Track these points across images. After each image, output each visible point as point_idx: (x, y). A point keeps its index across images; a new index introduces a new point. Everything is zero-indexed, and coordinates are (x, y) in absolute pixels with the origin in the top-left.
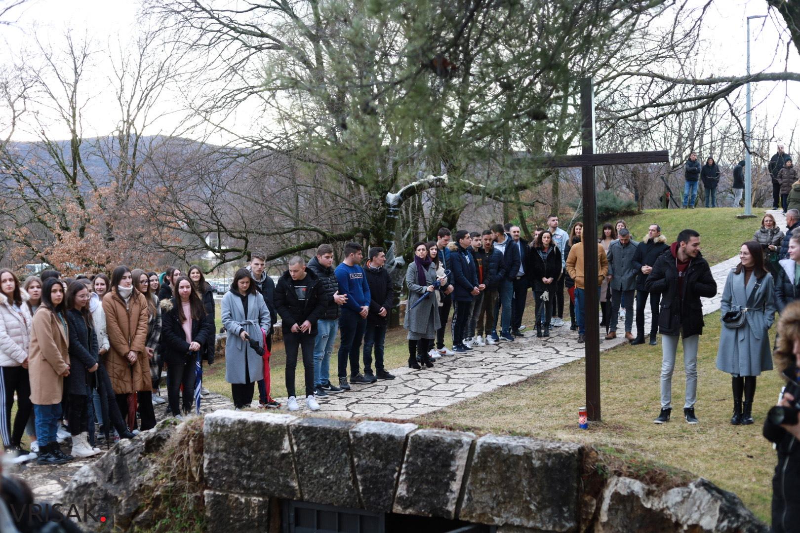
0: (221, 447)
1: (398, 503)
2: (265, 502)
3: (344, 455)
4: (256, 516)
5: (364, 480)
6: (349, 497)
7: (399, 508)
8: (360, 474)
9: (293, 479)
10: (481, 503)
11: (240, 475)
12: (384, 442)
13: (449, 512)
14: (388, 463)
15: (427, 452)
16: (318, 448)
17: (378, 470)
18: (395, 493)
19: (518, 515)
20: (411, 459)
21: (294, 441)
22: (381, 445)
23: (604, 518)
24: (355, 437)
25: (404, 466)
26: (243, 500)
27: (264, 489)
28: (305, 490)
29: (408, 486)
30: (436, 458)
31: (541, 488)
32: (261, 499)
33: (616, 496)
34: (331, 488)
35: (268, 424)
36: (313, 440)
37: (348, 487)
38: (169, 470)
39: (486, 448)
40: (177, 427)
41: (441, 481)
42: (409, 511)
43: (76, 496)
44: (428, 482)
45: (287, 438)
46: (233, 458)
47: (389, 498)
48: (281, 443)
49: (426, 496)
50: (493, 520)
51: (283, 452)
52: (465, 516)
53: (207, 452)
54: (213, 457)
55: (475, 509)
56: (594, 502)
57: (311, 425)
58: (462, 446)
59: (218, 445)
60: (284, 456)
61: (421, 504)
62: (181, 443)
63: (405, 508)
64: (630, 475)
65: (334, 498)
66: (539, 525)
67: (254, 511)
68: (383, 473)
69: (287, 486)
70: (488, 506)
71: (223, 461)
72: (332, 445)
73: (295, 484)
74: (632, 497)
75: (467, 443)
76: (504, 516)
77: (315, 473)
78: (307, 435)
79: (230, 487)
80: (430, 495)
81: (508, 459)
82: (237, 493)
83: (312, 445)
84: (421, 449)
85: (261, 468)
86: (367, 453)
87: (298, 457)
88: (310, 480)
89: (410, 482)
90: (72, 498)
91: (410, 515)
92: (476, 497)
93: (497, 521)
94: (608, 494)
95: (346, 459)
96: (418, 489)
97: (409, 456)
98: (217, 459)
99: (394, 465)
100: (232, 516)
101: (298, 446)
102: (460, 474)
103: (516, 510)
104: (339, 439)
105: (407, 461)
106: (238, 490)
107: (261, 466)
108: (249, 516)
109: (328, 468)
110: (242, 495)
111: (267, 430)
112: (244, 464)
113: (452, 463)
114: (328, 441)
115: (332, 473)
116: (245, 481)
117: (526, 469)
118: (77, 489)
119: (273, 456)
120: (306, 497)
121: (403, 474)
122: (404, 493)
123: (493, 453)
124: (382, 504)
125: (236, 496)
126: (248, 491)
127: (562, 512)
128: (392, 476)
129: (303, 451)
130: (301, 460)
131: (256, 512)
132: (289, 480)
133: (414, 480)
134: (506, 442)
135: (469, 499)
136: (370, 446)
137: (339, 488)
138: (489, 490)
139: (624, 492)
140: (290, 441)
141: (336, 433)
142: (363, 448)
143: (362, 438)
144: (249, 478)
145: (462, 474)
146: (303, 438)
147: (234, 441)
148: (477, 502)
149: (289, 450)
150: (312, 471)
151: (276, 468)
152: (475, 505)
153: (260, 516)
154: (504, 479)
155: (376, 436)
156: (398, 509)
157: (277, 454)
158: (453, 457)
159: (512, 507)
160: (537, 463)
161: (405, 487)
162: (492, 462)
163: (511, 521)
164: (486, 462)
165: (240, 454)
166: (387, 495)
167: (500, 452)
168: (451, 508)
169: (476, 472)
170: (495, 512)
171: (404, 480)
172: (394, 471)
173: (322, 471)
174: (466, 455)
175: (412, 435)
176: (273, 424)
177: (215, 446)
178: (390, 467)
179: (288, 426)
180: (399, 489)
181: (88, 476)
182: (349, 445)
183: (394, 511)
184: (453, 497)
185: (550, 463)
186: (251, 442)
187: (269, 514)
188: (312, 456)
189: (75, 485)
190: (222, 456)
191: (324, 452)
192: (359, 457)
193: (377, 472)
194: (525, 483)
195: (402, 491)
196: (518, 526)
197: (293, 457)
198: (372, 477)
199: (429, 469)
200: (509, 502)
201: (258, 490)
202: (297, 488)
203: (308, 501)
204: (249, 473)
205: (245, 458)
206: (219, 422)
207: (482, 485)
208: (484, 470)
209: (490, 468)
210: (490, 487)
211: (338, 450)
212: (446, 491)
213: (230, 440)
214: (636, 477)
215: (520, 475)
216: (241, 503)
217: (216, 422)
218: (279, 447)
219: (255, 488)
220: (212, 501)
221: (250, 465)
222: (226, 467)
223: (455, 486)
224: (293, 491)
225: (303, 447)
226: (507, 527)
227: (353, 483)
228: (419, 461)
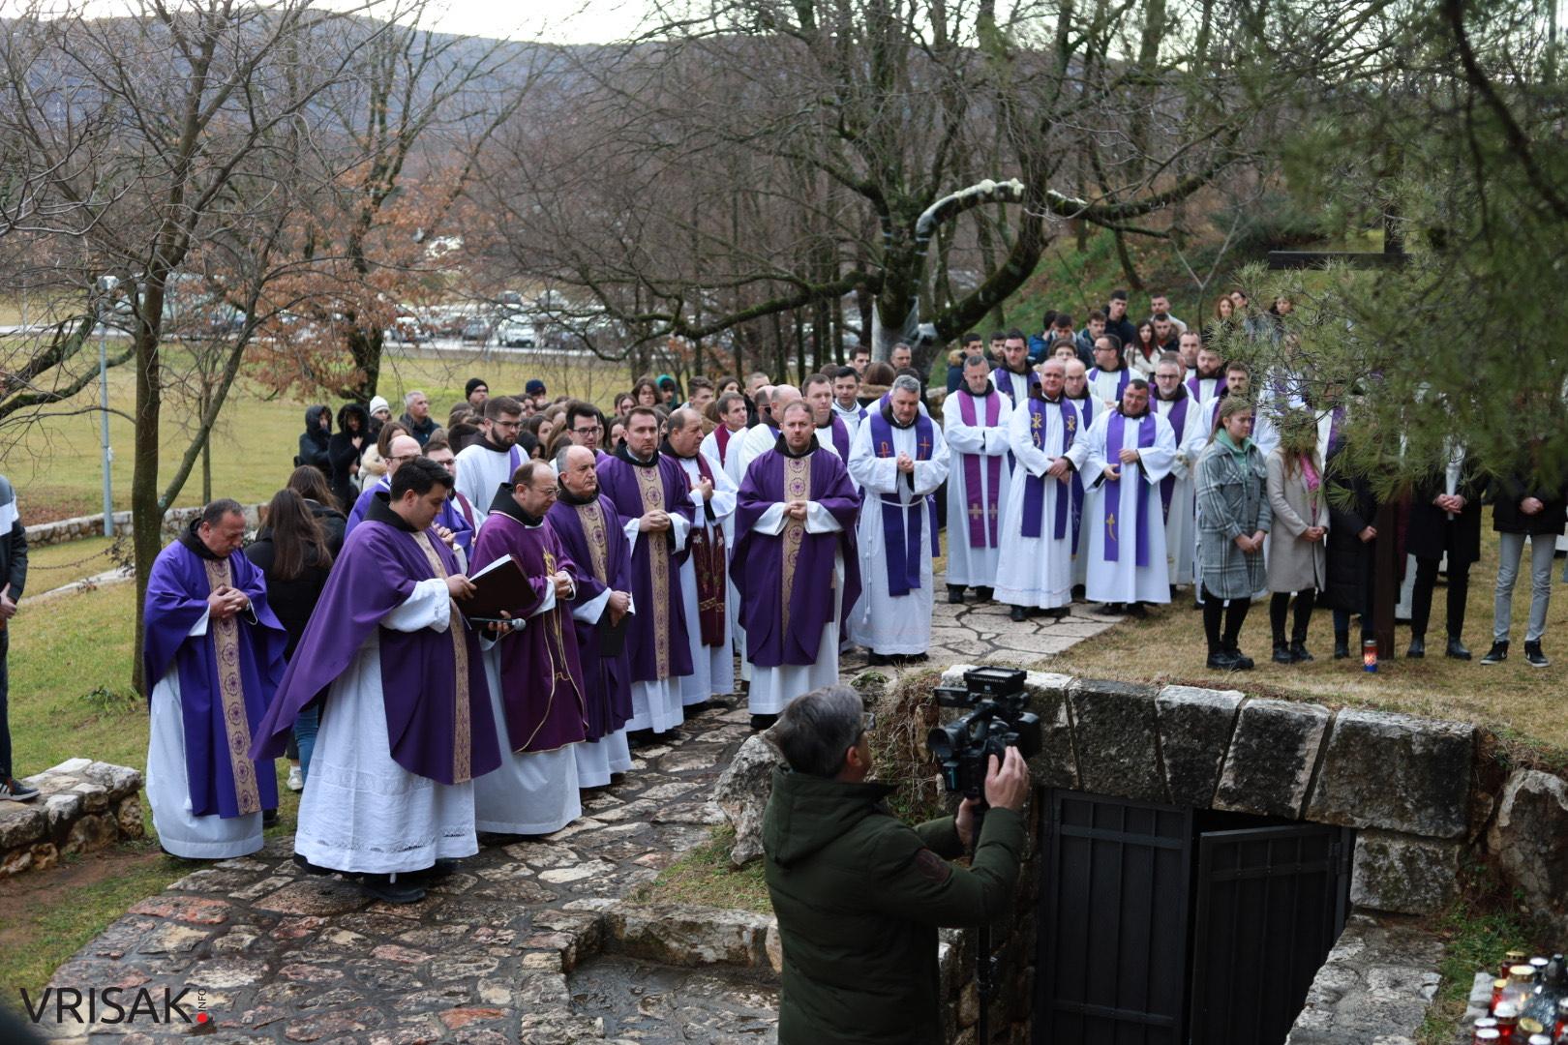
1: (1221, 796)
3: (1147, 732)
5: (1173, 766)
6: (1150, 788)
7: (1222, 803)
8: (1168, 757)
9: (1069, 761)
10: (1338, 799)
12: (1205, 716)
13: (1293, 810)
14: (1209, 743)
15: (1265, 731)
16: (1109, 721)
17: (1194, 753)
18: (1217, 783)
19: (1389, 816)
20: (1242, 740)
21: (1074, 711)
22: (1200, 720)
23: (1504, 821)
24: (1163, 709)
25: (1232, 748)
28: (1087, 777)
29: (1236, 775)
30: (1277, 740)
31: (1422, 781)
33: (1523, 795)
34: (1125, 775)
35: (1036, 688)
36: (1102, 711)
37: (1152, 775)
38: (884, 746)
39: (1348, 728)
40: (886, 685)
41: (1283, 769)
42: (1237, 808)
44: (1265, 771)
45: (1063, 707)
47: (1208, 791)
48: (1055, 714)
49: (1261, 788)
50: (1353, 822)
51: (1058, 725)
52: (1314, 816)
55: (1329, 806)
56: (1491, 801)
57: (1100, 690)
58: (1315, 725)
60: (1059, 731)
61: (1253, 798)
62: (901, 708)
63: (1230, 804)
64: (1543, 768)
65: (1129, 789)
66: (1416, 829)
68: (1201, 757)
69: (1062, 771)
70: (1347, 802)
72: (1130, 719)
73: (1073, 769)
74: (1546, 796)
75: (1323, 720)
76: (1369, 815)
77: (1103, 754)
78: (1093, 704)
80: (1267, 787)
81: (1378, 743)
83: (1100, 717)
84: (1257, 727)
86: (1180, 730)
87: (1080, 733)
88: (1094, 764)
89: (1240, 769)
91: (1237, 813)
92: (1331, 792)
93: (1358, 821)
94: (1511, 791)
95: (1149, 737)
96: (1250, 780)
97: (1239, 736)
99: (1217, 747)
101: (1080, 718)
102: (1310, 761)
103: (1386, 808)
104: (1141, 711)
105: (1236, 743)
109: (1122, 748)
111: (1036, 695)
113: (1301, 746)
114: (1124, 713)
115: (1128, 755)
117: (1402, 756)
118: (749, 770)
119: (1043, 731)
120: (1088, 786)
121: (1230, 759)
122: (1230, 784)
123: (1357, 734)
124: (1198, 797)
127: (1448, 812)
128: (1215, 762)
129: (1087, 725)
130: (1083, 738)
132: (1064, 763)
133: (1245, 767)
134: (1375, 721)
135: (1321, 794)
136: (1184, 721)
137: (1137, 776)
138: (1350, 783)
139: (1534, 789)
140: (1069, 711)
141: (1138, 702)
142: (1175, 724)
143: (1173, 710)
145: (1313, 760)
146: (1088, 707)
148: (1333, 797)
149: (1066, 722)
150: (1099, 752)
151: (1046, 746)
152: (1330, 802)
154: (1371, 769)
155: (1194, 708)
156: (1220, 804)
157: (1049, 729)
158: (1302, 739)
159: (1381, 805)
160: (1417, 749)
161: (1232, 776)
162: (1356, 747)
163: (1376, 823)
164: (1347, 746)
166: (1205, 786)
167: (1368, 733)
168: (1296, 804)
169: (1333, 757)
170: (1357, 811)
171: (1231, 768)
172: (1218, 755)
173: (1113, 751)
174: (1319, 737)
175: (1244, 708)
176: (1044, 687)
178: (1211, 749)
179: (1066, 691)
180: (1223, 778)
181: (760, 753)
182: (1154, 718)
183: (1214, 806)
184: (1299, 791)
185: (1435, 750)
187: (1031, 808)
188: (1100, 732)
189: (746, 766)
191: (1118, 727)
192: (1168, 736)
193: (1193, 756)
194: (1400, 774)
195: (1227, 780)
196: (1386, 830)
197: (1072, 732)
198: (1185, 762)
199: (1268, 754)
200: (1377, 799)
202: (1076, 774)
203: (1090, 792)
207: (1341, 776)
208: (1344, 757)
209: (1353, 753)
210: (1352, 778)
211: (1138, 726)
212: (1291, 782)
214: (1552, 771)
215: (1393, 764)
218: (1052, 718)
223: (1303, 777)
224: (1069, 777)
225: (1086, 720)
226: (1372, 830)
227: (1158, 769)
228: (1254, 743)
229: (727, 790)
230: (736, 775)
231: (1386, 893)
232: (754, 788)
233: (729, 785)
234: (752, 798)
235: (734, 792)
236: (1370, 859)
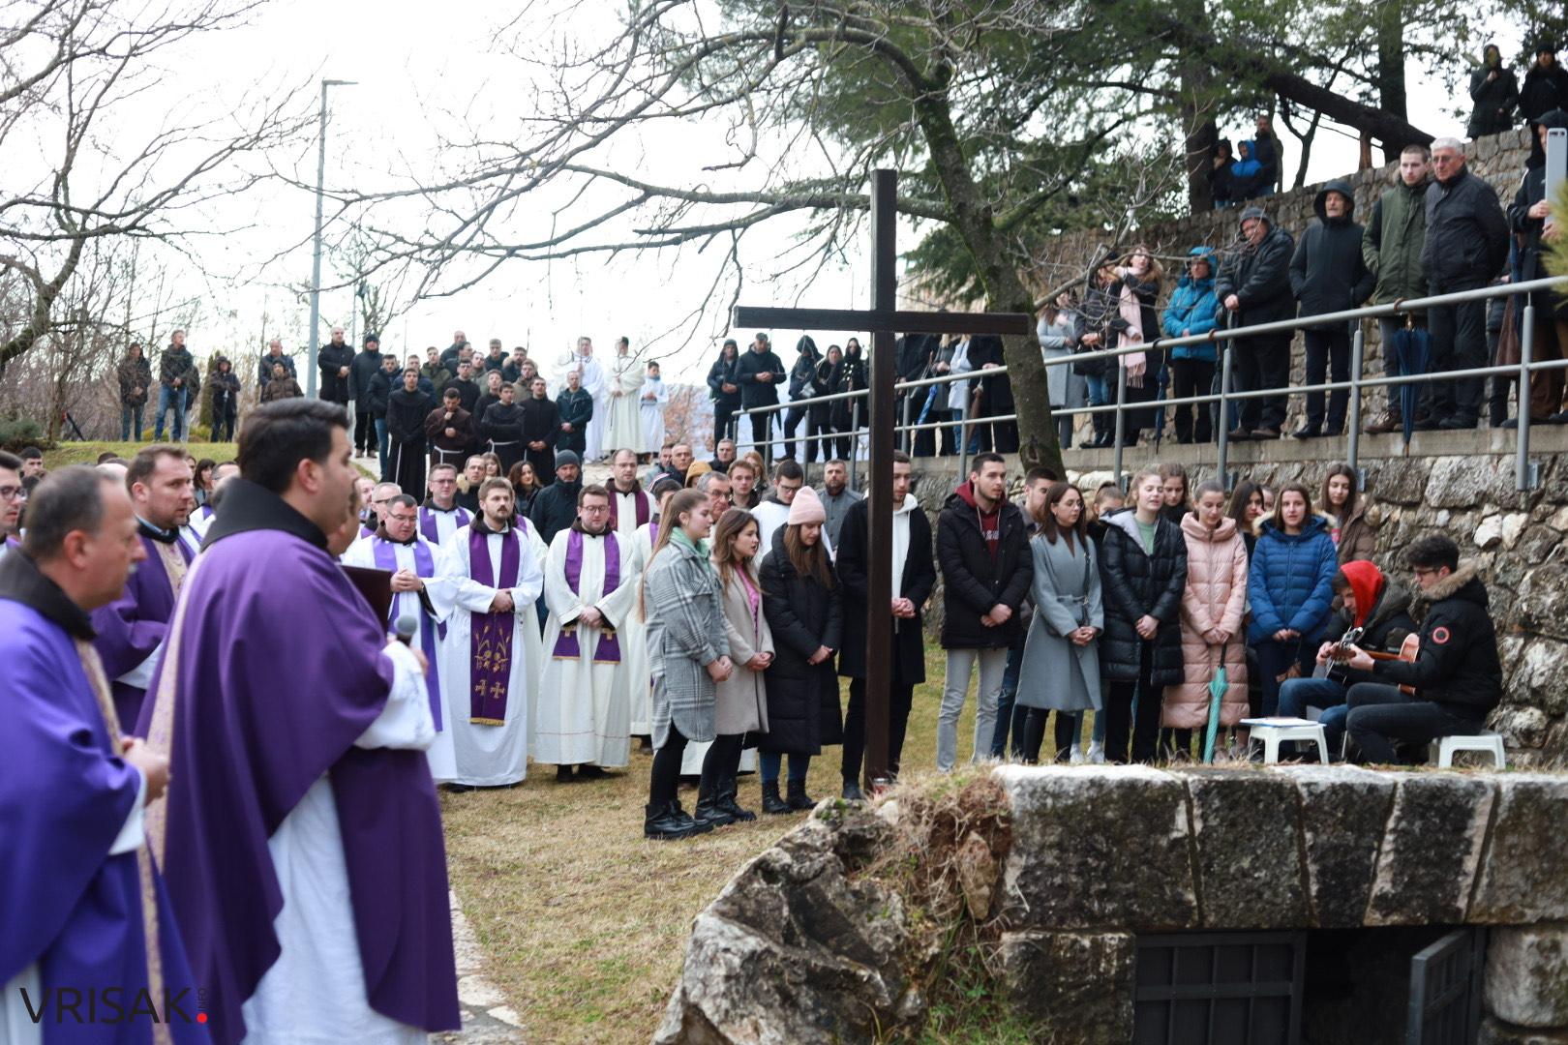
0: (1052, 839)
1: (1375, 906)
2: (1130, 941)
3: (1289, 829)
4: (1113, 972)
5: (1321, 873)
6: (1292, 908)
7: (1378, 916)
8: (1314, 861)
9: (1186, 887)
10: (1508, 887)
11: (1086, 893)
12: (1361, 797)
13: (1459, 910)
14: (1361, 834)
15: (1430, 808)
16: (1241, 820)
17: (1348, 850)
18: (1370, 889)
19: (1562, 900)
20: (1403, 824)
21: (1197, 811)
22: (1354, 803)
24: (1311, 794)
25: (1389, 837)
26: (1086, 943)
27: (1133, 913)
28: (1210, 905)
29: (1395, 875)
30: (1443, 819)
32: (1123, 936)
34: (1260, 895)
35: (1147, 783)
36: (1234, 806)
37: (1292, 889)
39: (1521, 792)
41: (1449, 857)
42: (1395, 918)
43: (746, 984)
44: (1427, 863)
45: (1182, 807)
46: (1073, 859)
47: (1359, 901)
48: (1172, 819)
49: (1423, 888)
50: (1522, 915)
51: (1175, 835)
52: (1480, 915)
53: (1019, 852)
54: (1033, 861)
55: (1498, 900)
57: (1229, 777)
58: (1484, 793)
59: (1043, 835)
60: (1175, 843)
61: (1415, 903)
63: (1385, 916)
65: (1264, 914)
67: (1109, 962)
68: (1354, 855)
69: (1179, 901)
70: (1518, 891)
71: (1051, 868)
72: (1269, 813)
73: (1191, 897)
75: (1490, 787)
77: (1232, 869)
78: (1223, 798)
79: (1062, 920)
80: (1432, 885)
81: (1552, 806)
82: (1073, 930)
83: (1232, 816)
84: (1420, 805)
85: (1130, 873)
86: (1330, 822)
87: (1203, 843)
88: (1221, 885)
89: (1400, 866)
90: (741, 990)
91: (1393, 927)
92: (1500, 879)
93: (1529, 914)
95: (1291, 838)
96: (1412, 878)
97: (1399, 819)
98: (1040, 864)
99: (1369, 839)
100: (1062, 979)
101: (1205, 821)
102: (1478, 841)
103: (1559, 892)
104: (1281, 799)
105: (1394, 831)
106: (1077, 923)
107: (1132, 866)
108: (1099, 974)
109: (1257, 857)
110: (1081, 932)
111: (1147, 794)
112: (1095, 869)
113: (1468, 823)
114: (1261, 806)
115: (1266, 865)
116: (1096, 905)
118: (742, 967)
119: (1157, 846)
120: (1212, 919)
121: (1388, 853)
122: (1388, 887)
123: (1529, 799)
124: (1348, 912)
125: (1072, 936)
126: (1098, 923)
128: (1369, 858)
129: (1214, 829)
130: (1208, 849)
131: (1115, 963)
132: (1180, 890)
133: (1406, 860)
134: (1547, 779)
135: (1490, 885)
136: (1335, 808)
137: (1275, 894)
138: (1520, 865)
140: (1189, 812)
141: (1278, 787)
142: (1325, 813)
143: (1323, 792)
144: (1102, 895)
145: (1482, 841)
146: (1217, 803)
147: (1080, 823)
148: (1503, 887)
149: (1186, 829)
150: (1228, 867)
151: (1159, 869)
152: (1499, 893)
153: (1123, 970)
154: (1544, 842)
155: (1347, 788)
156: (1373, 918)
157: (1164, 842)
158: (1470, 814)
159: (1553, 888)
161: (1389, 876)
162: (1529, 813)
163: (1547, 914)
164: (1519, 816)
165: (1091, 850)
166: (1358, 894)
167: (1541, 797)
168: (1462, 903)
169: (1502, 834)
170: (1529, 900)
171: (1390, 866)
172: (1371, 849)
173: (1246, 863)
174: (1488, 808)
176: (1158, 781)
177: (1037, 838)
178: (1364, 842)
179: (1186, 784)
180: (1379, 880)
181: (736, 938)
182: (1298, 808)
184: (1466, 883)
186: (1113, 822)
187: (1139, 963)
188: (1231, 837)
189: (737, 961)
190: (1050, 858)
191: (1253, 828)
192: (1314, 830)
193: (1346, 853)
196: (1559, 920)
197: (1193, 842)
198: (1335, 865)
199: (1433, 839)
200: (1548, 881)
201: (1119, 918)
202: (1195, 903)
203: (1214, 928)
204: (1104, 886)
205: (1100, 855)
206: (1050, 787)
207: (1511, 857)
208: (1515, 830)
209: (1525, 825)
210: (1523, 858)
211: (1279, 821)
212: (1457, 874)
213: (1072, 823)
216: (1083, 949)
217: (1044, 788)
218: (1167, 827)
219: (1114, 914)
220: (1022, 953)
221: (1106, 870)
222: (1058, 880)
223: (1470, 864)
224: (1186, 910)
225: (1213, 822)
226: (1544, 924)
227: (1301, 881)
228: (1418, 825)
229: (725, 1004)
230: (728, 978)
231: (1558, 1002)
232: (756, 996)
233: (724, 995)
234: (761, 1010)
235: (734, 1005)
236: (1542, 961)
